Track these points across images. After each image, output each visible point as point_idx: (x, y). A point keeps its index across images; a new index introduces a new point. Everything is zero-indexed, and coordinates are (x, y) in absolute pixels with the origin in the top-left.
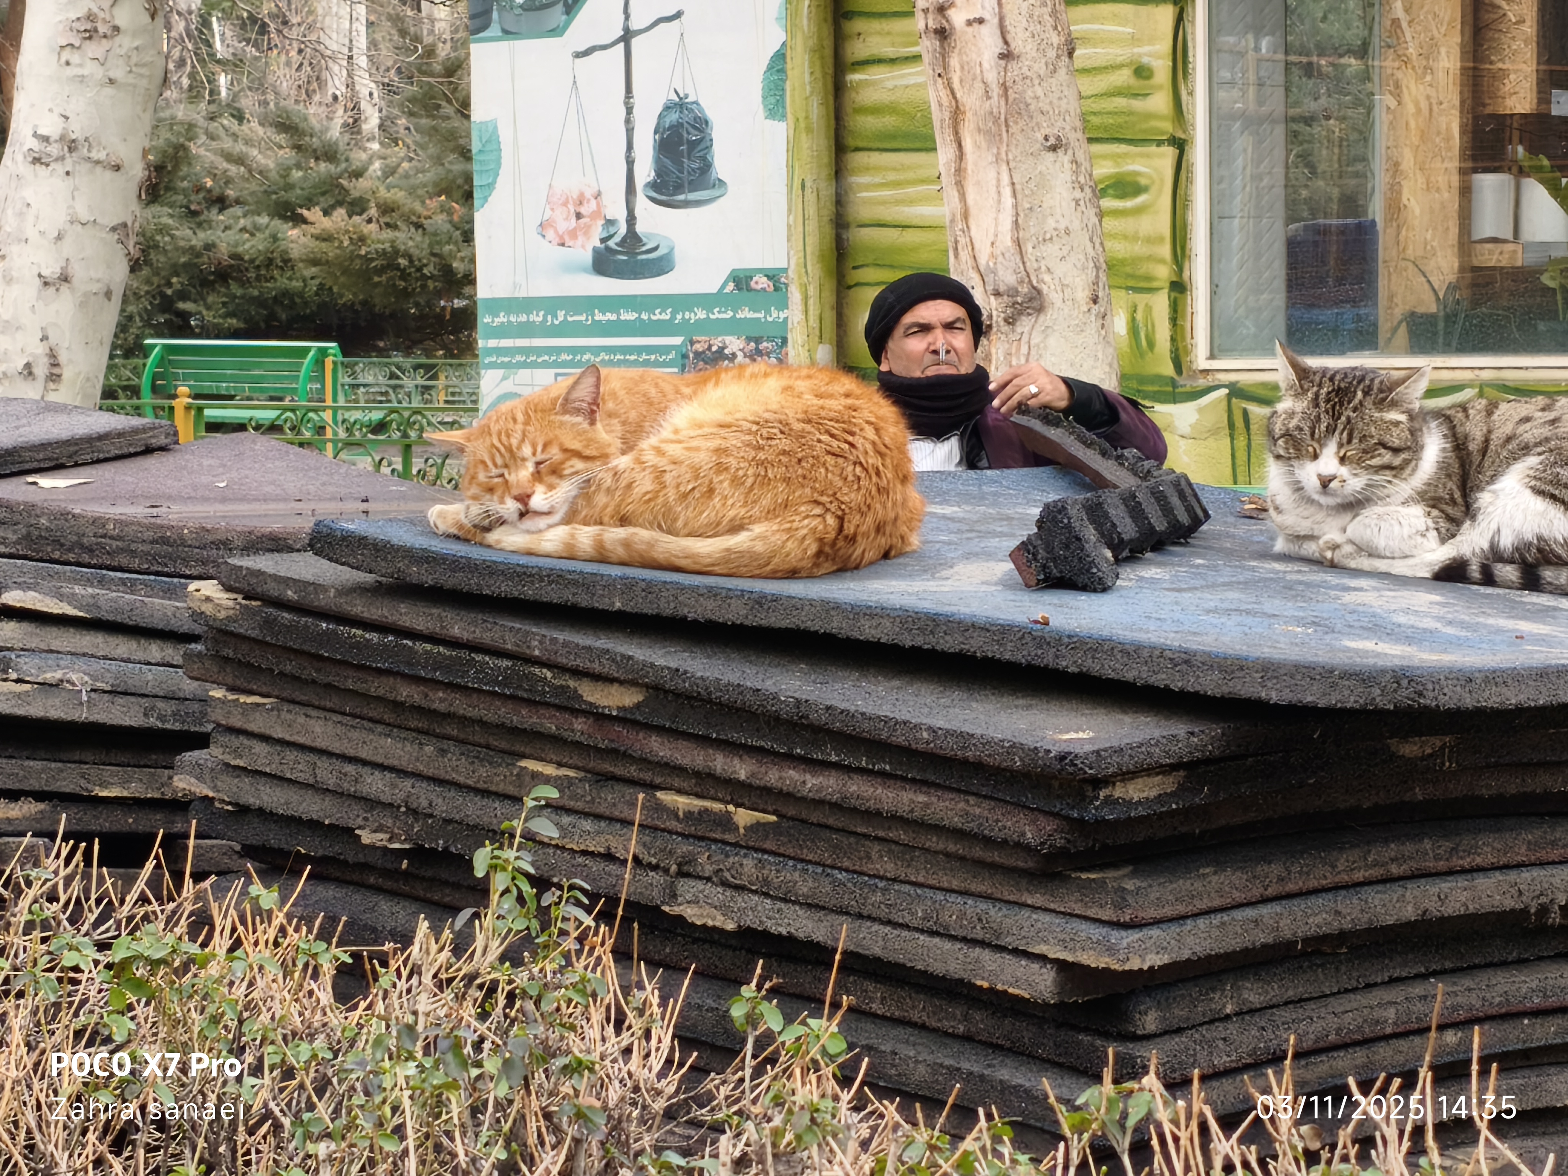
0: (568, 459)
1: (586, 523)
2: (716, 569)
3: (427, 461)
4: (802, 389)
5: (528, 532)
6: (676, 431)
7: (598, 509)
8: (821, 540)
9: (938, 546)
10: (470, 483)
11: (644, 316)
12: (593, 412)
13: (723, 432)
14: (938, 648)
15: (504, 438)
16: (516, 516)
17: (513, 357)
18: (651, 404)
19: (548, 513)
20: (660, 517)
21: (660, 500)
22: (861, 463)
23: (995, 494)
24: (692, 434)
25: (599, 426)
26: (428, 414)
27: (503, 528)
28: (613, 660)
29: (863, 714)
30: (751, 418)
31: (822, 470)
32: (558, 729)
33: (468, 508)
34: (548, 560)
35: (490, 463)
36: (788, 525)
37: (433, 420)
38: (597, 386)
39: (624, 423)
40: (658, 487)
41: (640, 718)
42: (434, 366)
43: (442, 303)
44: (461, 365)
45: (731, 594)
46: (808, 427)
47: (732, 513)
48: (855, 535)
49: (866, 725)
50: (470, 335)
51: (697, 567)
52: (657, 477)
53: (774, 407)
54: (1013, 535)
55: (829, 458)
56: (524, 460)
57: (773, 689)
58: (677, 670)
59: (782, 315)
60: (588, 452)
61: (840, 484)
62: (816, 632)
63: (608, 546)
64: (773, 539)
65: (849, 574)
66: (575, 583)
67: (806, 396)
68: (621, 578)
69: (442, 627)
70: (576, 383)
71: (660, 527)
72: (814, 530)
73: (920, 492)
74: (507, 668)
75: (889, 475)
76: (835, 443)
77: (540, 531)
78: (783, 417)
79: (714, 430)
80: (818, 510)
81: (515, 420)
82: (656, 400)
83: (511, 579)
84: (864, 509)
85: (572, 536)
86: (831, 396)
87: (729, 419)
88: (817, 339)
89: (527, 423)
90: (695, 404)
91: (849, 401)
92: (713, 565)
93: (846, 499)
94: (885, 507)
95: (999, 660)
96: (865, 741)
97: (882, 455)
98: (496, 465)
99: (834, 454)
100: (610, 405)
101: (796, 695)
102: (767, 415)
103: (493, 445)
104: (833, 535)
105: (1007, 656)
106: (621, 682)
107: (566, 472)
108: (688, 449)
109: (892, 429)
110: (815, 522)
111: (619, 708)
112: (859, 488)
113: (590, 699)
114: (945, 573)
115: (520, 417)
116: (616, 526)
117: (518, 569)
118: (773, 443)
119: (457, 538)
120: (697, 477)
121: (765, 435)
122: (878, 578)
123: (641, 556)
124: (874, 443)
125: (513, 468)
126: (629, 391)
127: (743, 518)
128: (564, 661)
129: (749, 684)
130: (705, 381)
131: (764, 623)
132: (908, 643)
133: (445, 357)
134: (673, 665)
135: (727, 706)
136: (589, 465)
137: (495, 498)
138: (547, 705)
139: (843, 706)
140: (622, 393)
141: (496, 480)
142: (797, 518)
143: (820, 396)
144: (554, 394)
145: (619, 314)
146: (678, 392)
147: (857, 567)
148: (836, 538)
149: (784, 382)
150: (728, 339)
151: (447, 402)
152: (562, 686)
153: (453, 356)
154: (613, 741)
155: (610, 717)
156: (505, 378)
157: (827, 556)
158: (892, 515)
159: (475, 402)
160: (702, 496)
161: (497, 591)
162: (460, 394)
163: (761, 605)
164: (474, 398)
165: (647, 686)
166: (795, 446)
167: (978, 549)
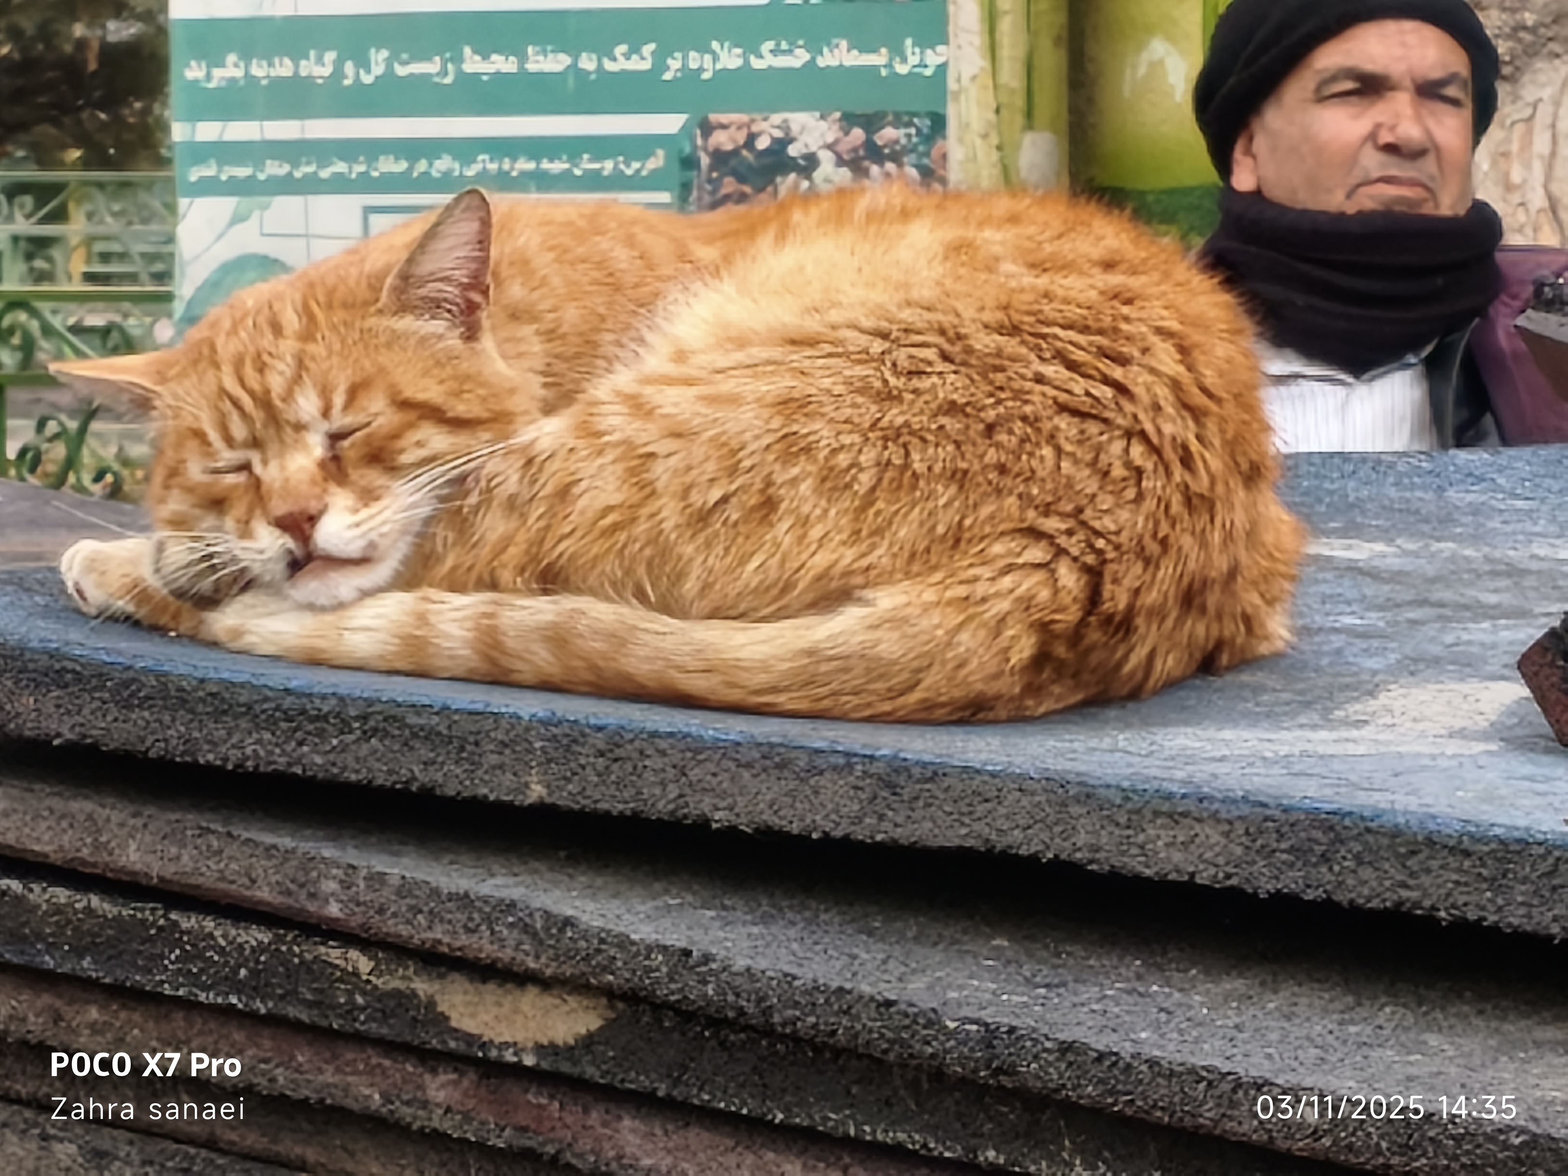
0: (410, 426)
1: (455, 586)
2: (781, 700)
3: (41, 425)
4: (997, 249)
5: (311, 607)
6: (681, 356)
7: (485, 552)
8: (1043, 628)
9: (1338, 641)
10: (167, 487)
11: (587, 63)
12: (471, 308)
13: (798, 357)
14: (1343, 898)
15: (249, 372)
16: (279, 568)
17: (259, 165)
18: (617, 288)
19: (362, 561)
20: (641, 571)
21: (641, 528)
22: (1143, 435)
23: (1476, 510)
24: (723, 362)
25: (487, 342)
26: (44, 307)
27: (247, 598)
28: (527, 929)
29: (1152, 1063)
30: (868, 323)
31: (1047, 452)
32: (387, 1099)
33: (160, 548)
34: (362, 678)
35: (214, 436)
36: (962, 591)
37: (56, 322)
38: (483, 241)
39: (550, 335)
40: (637, 497)
41: (591, 1072)
42: (56, 189)
43: (79, 30)
44: (125, 185)
45: (820, 762)
46: (1011, 345)
47: (821, 560)
48: (1130, 612)
49: (1161, 1091)
50: (146, 111)
51: (735, 696)
52: (632, 472)
53: (926, 293)
54: (1521, 614)
55: (1063, 422)
56: (300, 427)
57: (927, 1002)
58: (687, 953)
59: (933, 59)
60: (460, 409)
61: (1092, 487)
62: (1034, 859)
63: (510, 643)
64: (925, 623)
65: (1112, 713)
66: (430, 736)
67: (1008, 267)
68: (545, 723)
69: (97, 846)
70: (431, 234)
71: (641, 596)
72: (1026, 603)
73: (1290, 506)
74: (260, 948)
75: (1216, 464)
76: (1079, 386)
77: (340, 606)
78: (947, 320)
79: (776, 353)
80: (1037, 553)
81: (277, 329)
82: (630, 279)
83: (271, 723)
84: (1153, 548)
85: (422, 618)
86: (1066, 267)
87: (813, 325)
88: (1019, 120)
89: (307, 335)
90: (728, 286)
91: (1116, 279)
92: (775, 690)
93: (1108, 524)
94: (1203, 544)
95: (1495, 928)
96: (1157, 1130)
97: (1197, 414)
98: (229, 441)
99: (1075, 412)
100: (516, 291)
101: (987, 1015)
102: (907, 315)
103: (223, 392)
104: (1071, 616)
105: (1515, 918)
106: (545, 984)
107: (406, 458)
108: (712, 400)
109: (1222, 350)
110: (1030, 582)
111: (540, 1049)
112: (1140, 497)
113: (469, 1025)
114: (1355, 709)
115: (291, 321)
116: (532, 593)
117: (288, 702)
118: (924, 383)
119: (131, 622)
120: (733, 471)
121: (904, 363)
122: (1186, 723)
123: (593, 667)
124: (1176, 385)
125: (273, 448)
126: (561, 254)
127: (848, 573)
128: (404, 930)
129: (866, 989)
130: (751, 231)
131: (904, 834)
132: (1266, 886)
133: (85, 164)
134: (676, 939)
135: (811, 1042)
136: (461, 439)
137: (229, 523)
138: (360, 1039)
139: (1100, 1043)
140: (544, 262)
141: (231, 479)
142: (986, 572)
143: (1039, 267)
144: (376, 261)
145: (523, 58)
146: (684, 257)
147: (1135, 695)
148: (1082, 623)
149: (951, 233)
150: (799, 120)
151: (90, 277)
152: (397, 994)
153: (106, 163)
154: (524, 1129)
155: (517, 1071)
156: (238, 219)
157: (1060, 668)
158: (1221, 564)
159: (162, 277)
160: (746, 519)
161: (235, 755)
162: (123, 256)
163: (893, 788)
164: (159, 267)
165: (610, 994)
166: (980, 393)
167: (1436, 650)
